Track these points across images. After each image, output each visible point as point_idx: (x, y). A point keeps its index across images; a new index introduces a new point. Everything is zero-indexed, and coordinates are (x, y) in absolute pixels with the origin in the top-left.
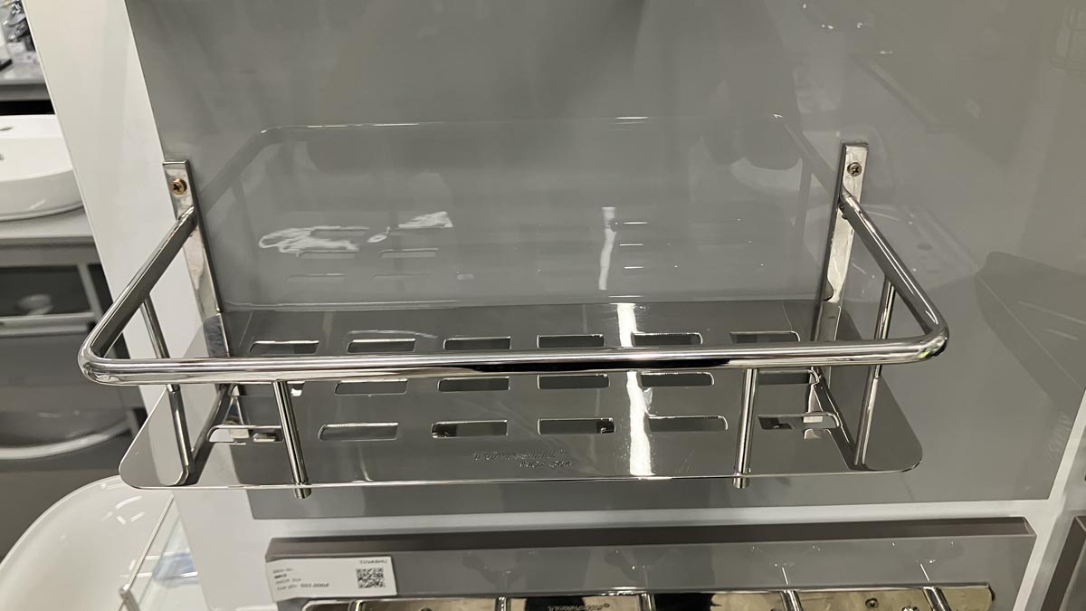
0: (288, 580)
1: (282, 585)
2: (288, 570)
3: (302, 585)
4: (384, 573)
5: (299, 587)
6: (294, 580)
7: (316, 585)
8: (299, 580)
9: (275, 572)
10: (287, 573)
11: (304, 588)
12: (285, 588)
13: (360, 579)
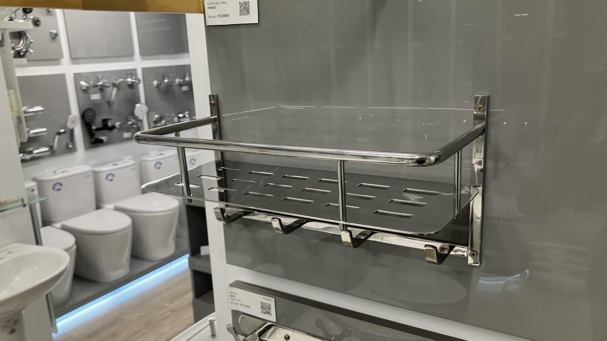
0: (235, 300)
1: (233, 301)
2: (236, 294)
3: (241, 305)
4: (271, 307)
5: (239, 305)
6: (238, 300)
7: (246, 306)
8: (240, 301)
9: (231, 293)
10: (236, 295)
11: (241, 306)
12: (234, 303)
13: (262, 308)
